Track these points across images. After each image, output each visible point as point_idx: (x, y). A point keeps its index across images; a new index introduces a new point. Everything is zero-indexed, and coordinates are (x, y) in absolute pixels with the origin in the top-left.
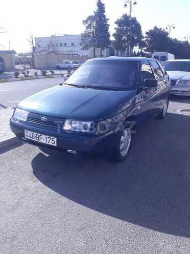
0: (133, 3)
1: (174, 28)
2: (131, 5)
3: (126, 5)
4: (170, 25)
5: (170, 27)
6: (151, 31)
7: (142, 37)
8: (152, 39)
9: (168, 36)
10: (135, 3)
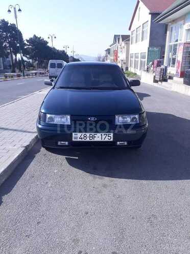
0: (17, 9)
1: (55, 37)
2: (15, 11)
3: (9, 11)
4: (52, 35)
5: (52, 37)
6: (31, 39)
7: (25, 44)
8: (34, 47)
9: (48, 45)
10: (20, 10)
